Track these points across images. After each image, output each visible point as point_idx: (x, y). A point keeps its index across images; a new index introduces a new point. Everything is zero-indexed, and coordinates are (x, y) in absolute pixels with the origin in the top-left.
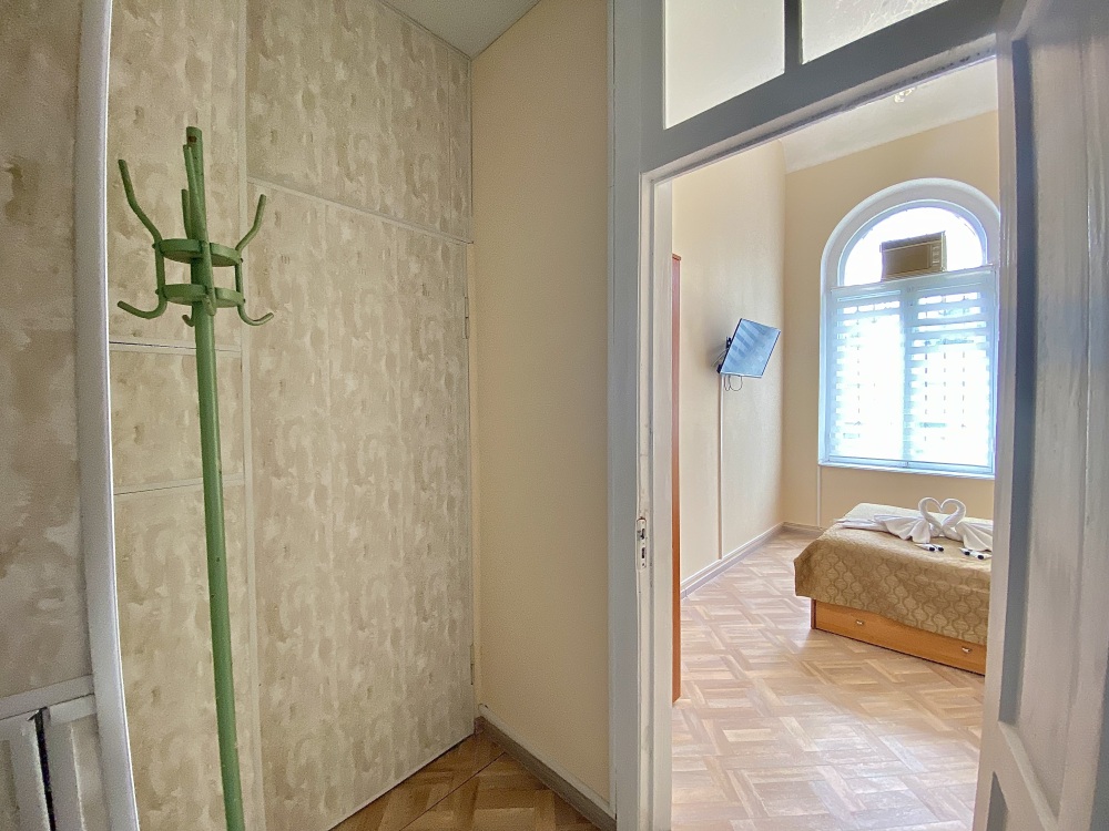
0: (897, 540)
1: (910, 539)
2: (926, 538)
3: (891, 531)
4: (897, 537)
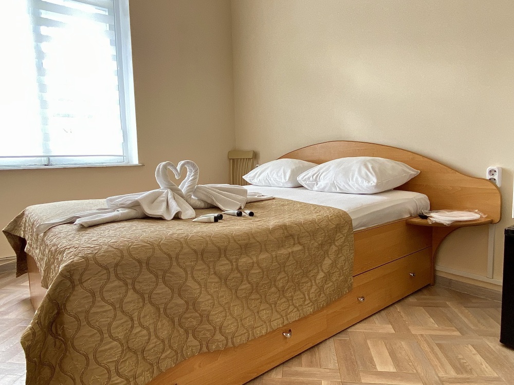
0: (166, 222)
1: (177, 217)
3: (150, 214)
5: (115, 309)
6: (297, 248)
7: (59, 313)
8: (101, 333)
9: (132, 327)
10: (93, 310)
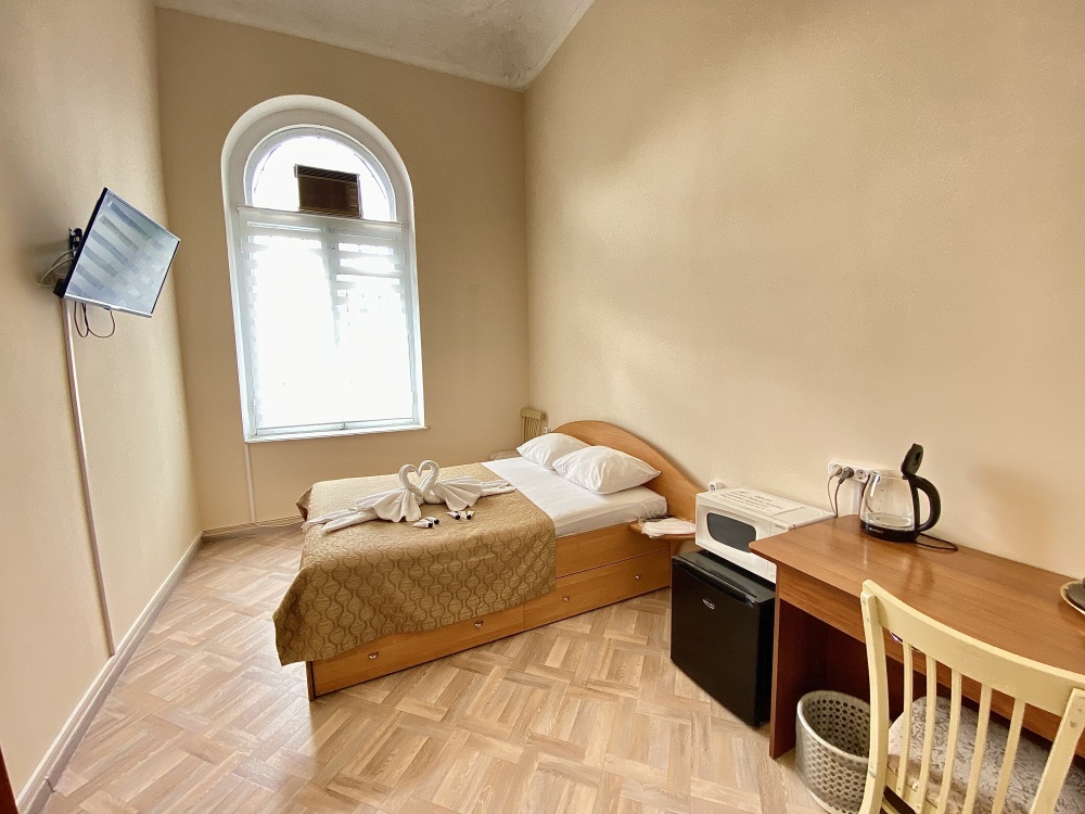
0: (391, 526)
1: (403, 520)
2: (417, 513)
3: (382, 517)
4: (390, 521)
5: (330, 599)
6: (491, 555)
7: (297, 601)
8: (321, 614)
9: (342, 612)
10: (317, 599)
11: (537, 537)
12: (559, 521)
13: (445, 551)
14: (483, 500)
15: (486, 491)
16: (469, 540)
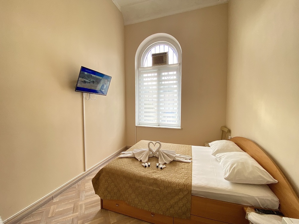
0: (136, 162)
1: (141, 161)
2: (146, 160)
3: (136, 157)
4: (137, 160)
11: (181, 190)
12: (195, 187)
13: (141, 179)
14: (174, 162)
15: (177, 159)
16: (152, 179)
